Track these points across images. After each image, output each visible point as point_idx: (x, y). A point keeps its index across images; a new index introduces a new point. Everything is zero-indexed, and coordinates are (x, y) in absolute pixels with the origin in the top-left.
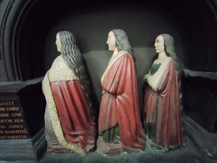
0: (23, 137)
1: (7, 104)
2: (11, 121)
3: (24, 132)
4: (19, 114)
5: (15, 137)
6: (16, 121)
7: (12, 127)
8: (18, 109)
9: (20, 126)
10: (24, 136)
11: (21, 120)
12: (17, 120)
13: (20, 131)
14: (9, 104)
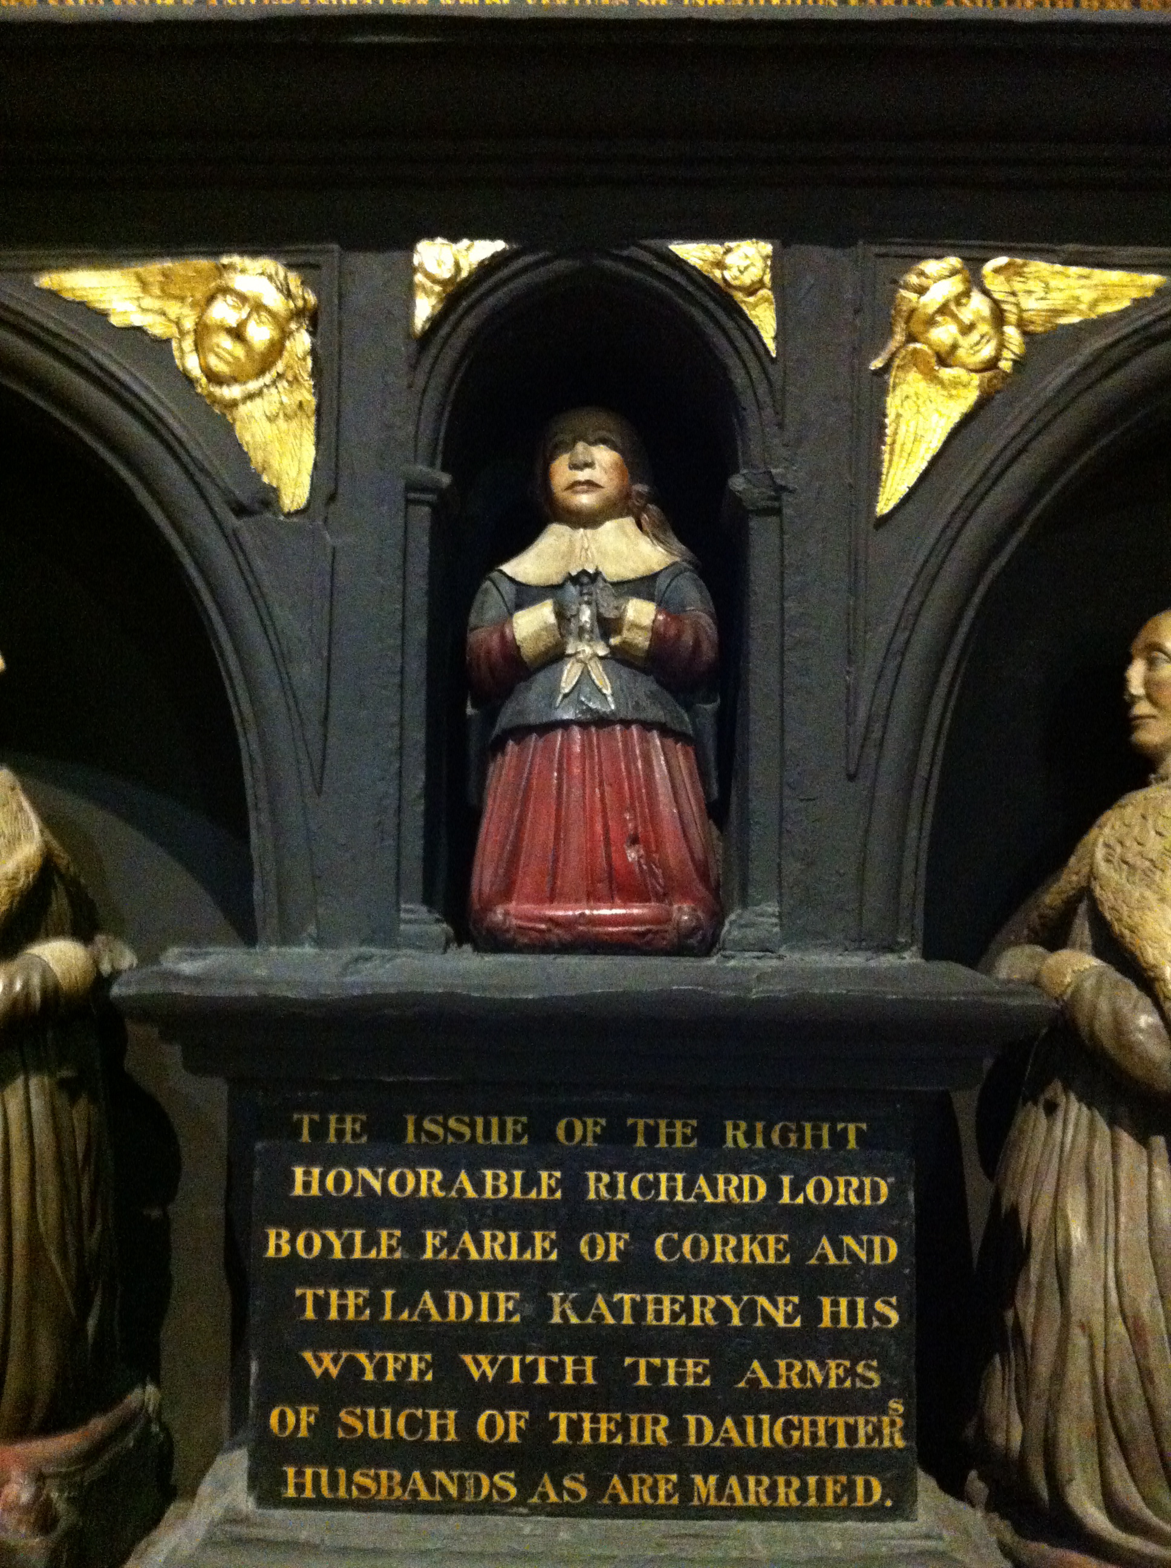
0: (850, 1488)
1: (801, 1140)
2: (789, 1318)
3: (878, 1430)
4: (877, 1240)
5: (772, 1493)
6: (835, 1317)
7: (774, 1376)
8: (884, 1189)
9: (851, 1372)
10: (860, 1481)
11: (879, 1306)
12: (844, 1302)
13: (841, 1421)
14: (817, 1140)
